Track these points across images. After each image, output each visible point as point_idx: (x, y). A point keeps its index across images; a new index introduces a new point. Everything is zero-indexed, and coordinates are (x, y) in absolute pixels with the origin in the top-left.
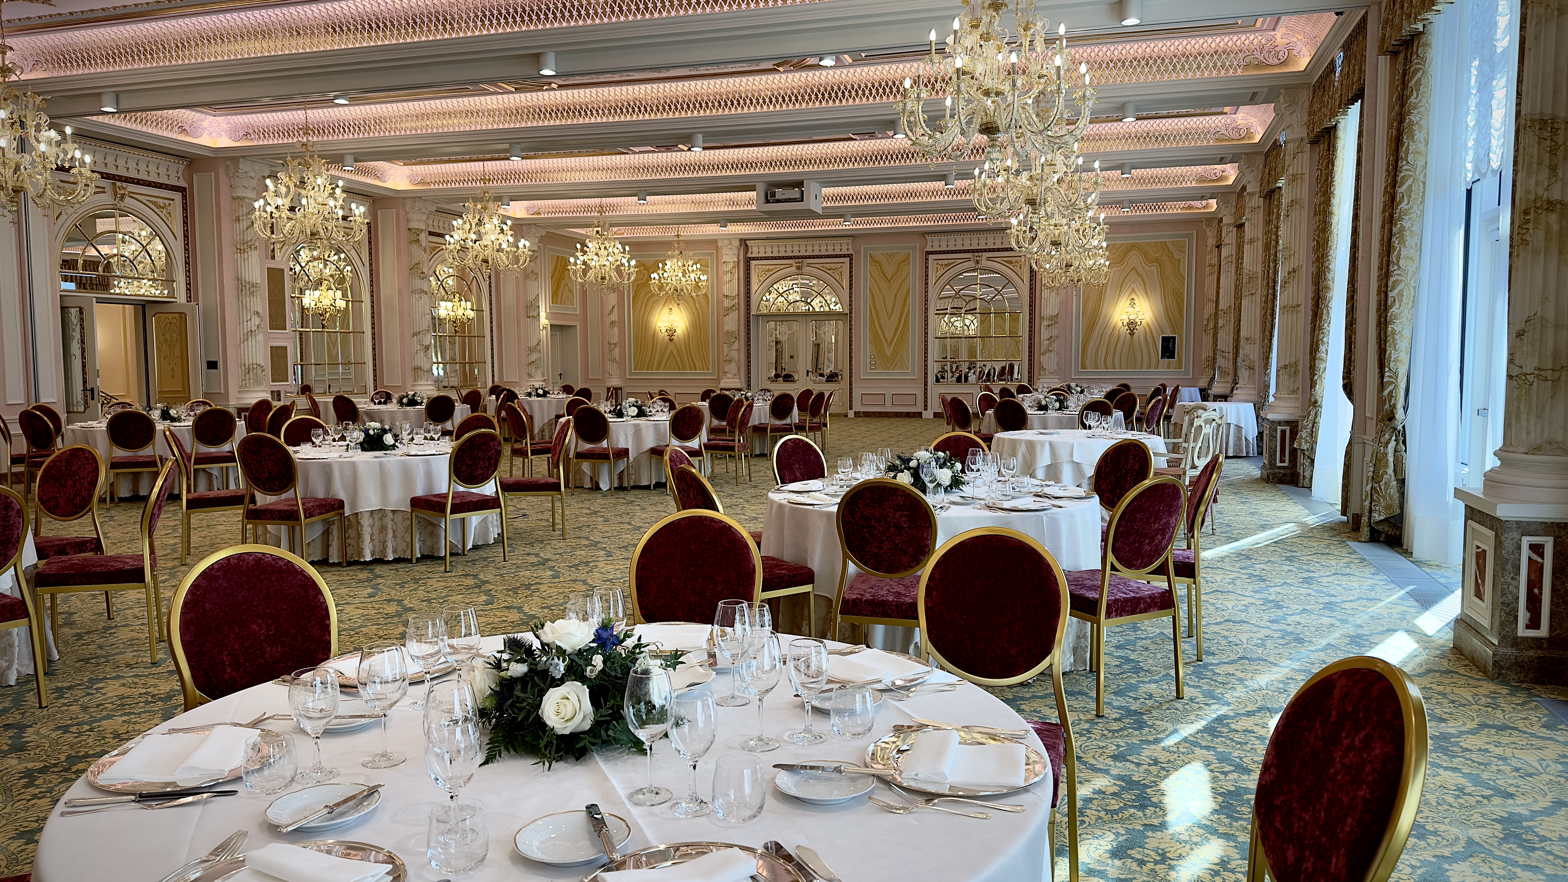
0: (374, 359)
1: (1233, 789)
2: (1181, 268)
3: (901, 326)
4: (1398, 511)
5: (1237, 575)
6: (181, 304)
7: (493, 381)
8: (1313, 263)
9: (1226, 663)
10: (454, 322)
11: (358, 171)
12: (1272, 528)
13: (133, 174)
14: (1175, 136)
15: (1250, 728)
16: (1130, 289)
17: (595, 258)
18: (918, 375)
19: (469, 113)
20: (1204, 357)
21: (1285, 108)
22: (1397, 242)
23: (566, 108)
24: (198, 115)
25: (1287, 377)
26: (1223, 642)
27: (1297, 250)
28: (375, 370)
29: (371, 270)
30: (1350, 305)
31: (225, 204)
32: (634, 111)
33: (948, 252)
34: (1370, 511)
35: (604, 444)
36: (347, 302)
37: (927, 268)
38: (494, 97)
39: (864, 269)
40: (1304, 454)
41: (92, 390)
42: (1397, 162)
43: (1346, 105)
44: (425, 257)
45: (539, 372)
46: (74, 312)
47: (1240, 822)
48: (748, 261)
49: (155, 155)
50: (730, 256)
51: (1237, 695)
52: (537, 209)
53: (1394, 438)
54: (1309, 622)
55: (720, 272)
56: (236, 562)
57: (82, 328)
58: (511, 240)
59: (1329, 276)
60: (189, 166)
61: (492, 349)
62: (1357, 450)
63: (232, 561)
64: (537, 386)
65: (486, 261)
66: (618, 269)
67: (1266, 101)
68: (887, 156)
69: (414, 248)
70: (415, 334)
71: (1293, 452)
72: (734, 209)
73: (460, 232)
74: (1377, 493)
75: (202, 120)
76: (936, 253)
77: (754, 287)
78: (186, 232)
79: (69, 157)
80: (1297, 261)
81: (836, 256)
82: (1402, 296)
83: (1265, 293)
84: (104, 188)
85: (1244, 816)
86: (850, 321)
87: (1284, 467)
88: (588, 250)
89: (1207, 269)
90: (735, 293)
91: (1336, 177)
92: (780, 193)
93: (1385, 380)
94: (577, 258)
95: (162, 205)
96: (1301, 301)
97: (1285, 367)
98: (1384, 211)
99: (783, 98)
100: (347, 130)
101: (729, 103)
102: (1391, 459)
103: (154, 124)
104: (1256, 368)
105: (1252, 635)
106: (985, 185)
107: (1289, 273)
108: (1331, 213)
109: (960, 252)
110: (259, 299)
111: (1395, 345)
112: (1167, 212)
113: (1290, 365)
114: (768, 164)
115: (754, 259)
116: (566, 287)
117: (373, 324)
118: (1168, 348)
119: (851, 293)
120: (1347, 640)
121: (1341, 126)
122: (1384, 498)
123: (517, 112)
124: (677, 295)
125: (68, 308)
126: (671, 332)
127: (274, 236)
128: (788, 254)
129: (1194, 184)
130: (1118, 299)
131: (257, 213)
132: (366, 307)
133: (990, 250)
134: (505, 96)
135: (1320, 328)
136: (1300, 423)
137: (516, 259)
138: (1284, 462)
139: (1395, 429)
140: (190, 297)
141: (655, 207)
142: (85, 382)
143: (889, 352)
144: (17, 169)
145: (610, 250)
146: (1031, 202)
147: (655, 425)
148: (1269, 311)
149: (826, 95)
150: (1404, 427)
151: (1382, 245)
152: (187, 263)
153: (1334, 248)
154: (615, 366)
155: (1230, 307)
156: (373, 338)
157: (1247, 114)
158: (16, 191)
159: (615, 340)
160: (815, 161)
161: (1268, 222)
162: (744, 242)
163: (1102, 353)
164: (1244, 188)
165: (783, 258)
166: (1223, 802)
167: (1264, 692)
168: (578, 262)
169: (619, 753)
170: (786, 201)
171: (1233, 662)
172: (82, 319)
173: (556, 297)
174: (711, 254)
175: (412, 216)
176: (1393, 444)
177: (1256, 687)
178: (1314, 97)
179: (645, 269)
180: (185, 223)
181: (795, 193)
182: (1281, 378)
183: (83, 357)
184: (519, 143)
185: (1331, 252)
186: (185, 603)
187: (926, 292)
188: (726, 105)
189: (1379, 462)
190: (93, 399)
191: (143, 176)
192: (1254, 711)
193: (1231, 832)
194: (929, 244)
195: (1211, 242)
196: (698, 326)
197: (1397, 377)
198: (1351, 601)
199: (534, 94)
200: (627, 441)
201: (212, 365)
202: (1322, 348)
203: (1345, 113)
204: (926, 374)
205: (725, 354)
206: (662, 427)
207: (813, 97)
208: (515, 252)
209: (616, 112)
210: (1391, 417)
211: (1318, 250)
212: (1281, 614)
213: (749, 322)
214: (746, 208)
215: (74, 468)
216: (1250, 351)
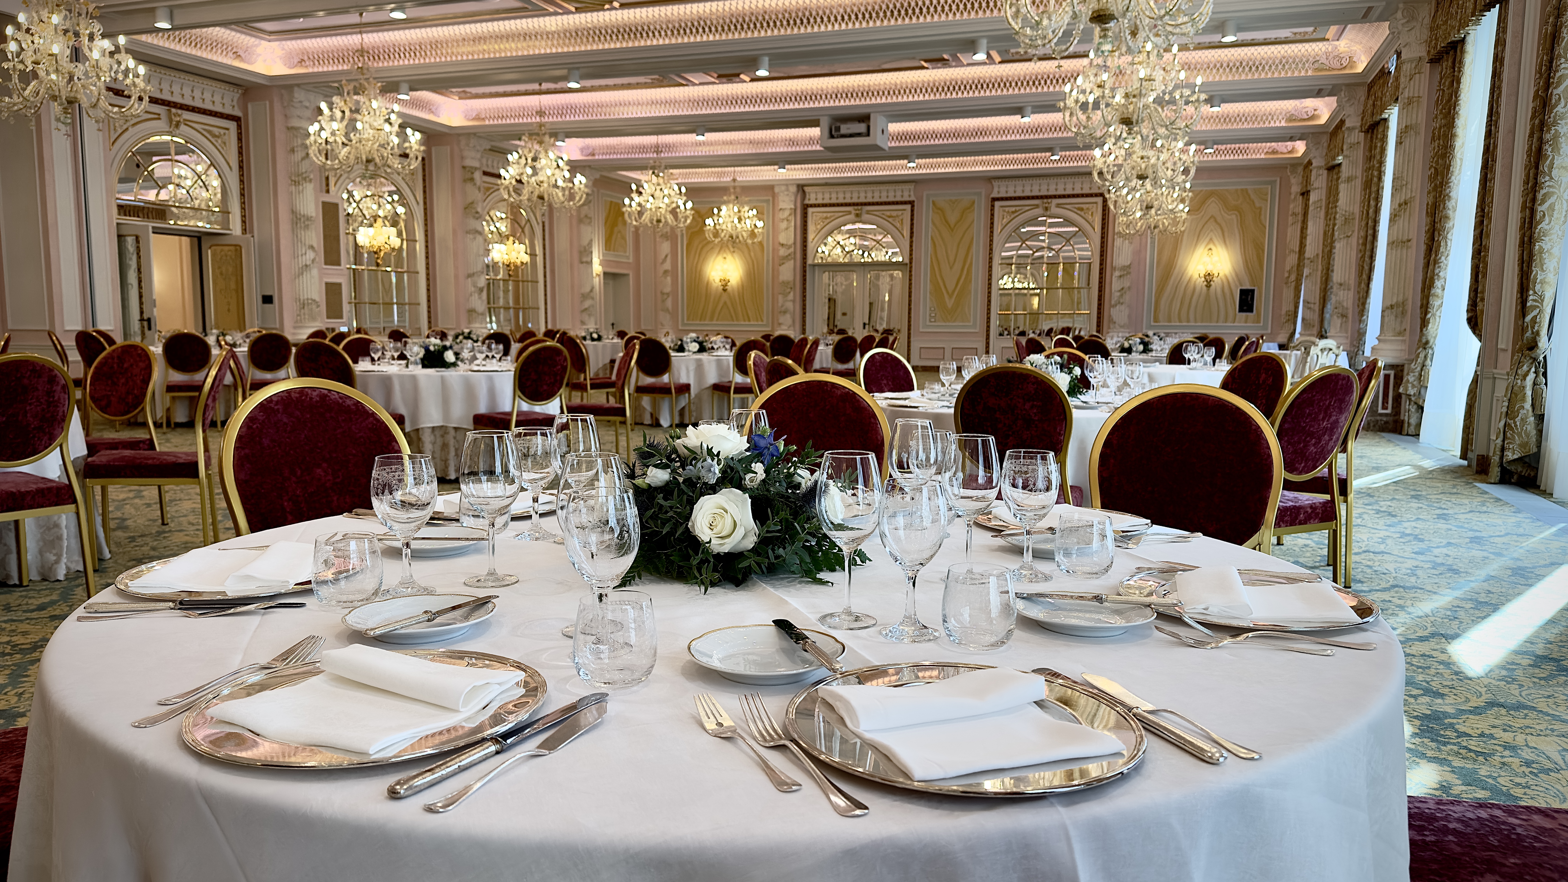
0: (429, 301)
1: (1429, 712)
2: (1262, 217)
3: (963, 277)
4: (1535, 450)
5: (1363, 510)
6: (236, 236)
7: (546, 327)
8: (1429, 193)
9: (1378, 590)
10: (508, 266)
11: (414, 104)
12: (1386, 470)
13: (188, 101)
14: (1270, 66)
15: (1427, 653)
16: (1208, 238)
17: (651, 199)
18: (980, 328)
19: (526, 36)
20: (1283, 312)
21: (1403, 24)
22: (1550, 150)
23: (627, 29)
24: (253, 39)
25: (1393, 317)
26: (1369, 571)
27: (1410, 179)
28: (429, 312)
29: (425, 209)
30: (1478, 231)
31: (280, 135)
32: (698, 32)
33: (1015, 198)
34: (1503, 449)
35: (665, 378)
36: (402, 240)
37: (992, 215)
38: (553, 18)
39: (925, 215)
40: (1410, 400)
41: (149, 320)
42: (1551, 62)
43: (1481, 11)
44: (479, 196)
45: (592, 319)
46: (130, 240)
47: (1450, 747)
48: (805, 208)
49: (210, 82)
50: (787, 203)
51: (1402, 621)
52: (591, 150)
53: (1533, 369)
54: (1460, 554)
55: (776, 220)
56: (297, 395)
57: (139, 257)
58: (567, 175)
59: (1450, 204)
60: (244, 94)
61: (546, 295)
62: (1485, 386)
63: (293, 395)
64: (591, 330)
65: (541, 198)
66: (674, 212)
67: (1381, 19)
68: (960, 87)
69: (469, 187)
70: (470, 276)
71: (1398, 398)
72: (794, 149)
73: (515, 166)
74: (1512, 429)
75: (257, 46)
76: (1002, 199)
77: (811, 236)
78: (241, 162)
79: (123, 67)
80: (1409, 192)
81: (897, 203)
82: (1553, 210)
83: (1362, 234)
84: (159, 114)
85: (1452, 741)
86: (910, 271)
87: (1386, 415)
88: (643, 191)
89: (1290, 218)
90: (791, 241)
91: (1461, 98)
92: (845, 129)
93: (1528, 304)
94: (632, 199)
95: (217, 134)
96: (1413, 235)
97: (1392, 307)
98: (1533, 118)
99: (856, 15)
100: (402, 55)
101: (798, 21)
102: (1529, 392)
103: (209, 48)
104: (1350, 316)
105: (1399, 565)
106: (1077, 101)
107: (1400, 205)
108: (1453, 136)
109: (1028, 198)
110: (314, 235)
111: (1542, 265)
112: (1249, 157)
113: (1397, 304)
114: (834, 96)
115: (811, 206)
116: (619, 235)
117: (427, 264)
118: (1247, 301)
119: (911, 242)
120: (1509, 572)
121: (1470, 40)
122: (1520, 435)
123: (576, 34)
124: (733, 243)
125: (125, 236)
126: (725, 284)
127: (329, 162)
128: (848, 201)
129: (1283, 124)
130: (1196, 245)
131: (312, 138)
132: (420, 247)
133: (1060, 197)
134: (565, 17)
135: (1436, 262)
136: (1406, 367)
137: (572, 197)
138: (1386, 408)
139: (1535, 359)
140: (245, 230)
141: (712, 148)
142: (142, 313)
143: (950, 303)
144: (71, 78)
145: (666, 192)
146: (1127, 122)
147: (718, 360)
148: (1368, 253)
149: (903, 12)
150: (1545, 358)
151: (1529, 156)
152: (242, 195)
153: (1456, 174)
154: (668, 316)
155: (1317, 255)
156: (428, 279)
157: (1351, 40)
158: (71, 102)
159: (668, 289)
160: (883, 92)
161: (1370, 158)
162: (802, 188)
163: (1176, 305)
164: (1342, 122)
165: (842, 205)
166: (1422, 725)
167: (1432, 619)
168: (634, 204)
169: (788, 582)
170: (851, 136)
171: (1384, 590)
172: (138, 248)
173: (609, 244)
174: (767, 201)
175: (466, 153)
176: (1532, 376)
177: (1421, 614)
178: (1436, 11)
179: (700, 216)
180: (240, 153)
181: (861, 128)
182: (1386, 319)
183: (140, 287)
184: (578, 68)
185: (1453, 178)
186: (240, 438)
187: (991, 241)
188: (795, 24)
189: (1514, 396)
190: (150, 329)
191: (198, 104)
192: (1427, 637)
193: (1441, 757)
194: (996, 190)
195: (1296, 189)
196: (753, 276)
197: (1543, 301)
198: (1499, 536)
199: (595, 14)
200: (688, 376)
201: (268, 299)
202: (1438, 284)
203: (1477, 22)
204: (988, 327)
205: (780, 305)
206: (725, 363)
207: (889, 14)
208: (571, 188)
209: (679, 33)
210: (1533, 346)
211: (1435, 178)
212: (1424, 546)
213: (805, 271)
214: (806, 149)
215: (126, 365)
216: (1343, 297)
